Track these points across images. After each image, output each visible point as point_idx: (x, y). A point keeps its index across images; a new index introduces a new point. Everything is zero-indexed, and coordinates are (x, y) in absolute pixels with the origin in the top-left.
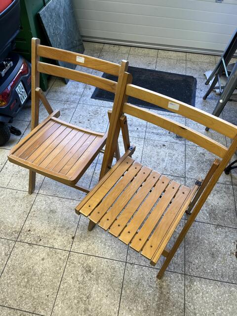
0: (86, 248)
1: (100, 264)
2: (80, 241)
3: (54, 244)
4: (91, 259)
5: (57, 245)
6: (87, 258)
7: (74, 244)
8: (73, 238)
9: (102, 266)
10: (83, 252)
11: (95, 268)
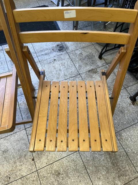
0: (47, 160)
1: (63, 164)
3: (22, 174)
4: (55, 165)
5: (24, 173)
6: (52, 167)
7: (36, 164)
8: (33, 160)
9: (65, 164)
10: (46, 165)
11: (62, 169)
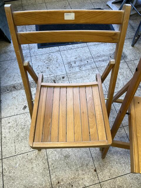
0: (110, 174)
1: (126, 181)
2: (102, 171)
3: (85, 183)
4: (118, 180)
5: (87, 183)
7: (99, 175)
8: (95, 171)
11: (125, 185)
